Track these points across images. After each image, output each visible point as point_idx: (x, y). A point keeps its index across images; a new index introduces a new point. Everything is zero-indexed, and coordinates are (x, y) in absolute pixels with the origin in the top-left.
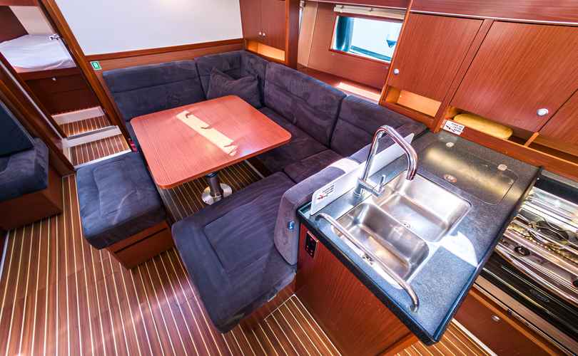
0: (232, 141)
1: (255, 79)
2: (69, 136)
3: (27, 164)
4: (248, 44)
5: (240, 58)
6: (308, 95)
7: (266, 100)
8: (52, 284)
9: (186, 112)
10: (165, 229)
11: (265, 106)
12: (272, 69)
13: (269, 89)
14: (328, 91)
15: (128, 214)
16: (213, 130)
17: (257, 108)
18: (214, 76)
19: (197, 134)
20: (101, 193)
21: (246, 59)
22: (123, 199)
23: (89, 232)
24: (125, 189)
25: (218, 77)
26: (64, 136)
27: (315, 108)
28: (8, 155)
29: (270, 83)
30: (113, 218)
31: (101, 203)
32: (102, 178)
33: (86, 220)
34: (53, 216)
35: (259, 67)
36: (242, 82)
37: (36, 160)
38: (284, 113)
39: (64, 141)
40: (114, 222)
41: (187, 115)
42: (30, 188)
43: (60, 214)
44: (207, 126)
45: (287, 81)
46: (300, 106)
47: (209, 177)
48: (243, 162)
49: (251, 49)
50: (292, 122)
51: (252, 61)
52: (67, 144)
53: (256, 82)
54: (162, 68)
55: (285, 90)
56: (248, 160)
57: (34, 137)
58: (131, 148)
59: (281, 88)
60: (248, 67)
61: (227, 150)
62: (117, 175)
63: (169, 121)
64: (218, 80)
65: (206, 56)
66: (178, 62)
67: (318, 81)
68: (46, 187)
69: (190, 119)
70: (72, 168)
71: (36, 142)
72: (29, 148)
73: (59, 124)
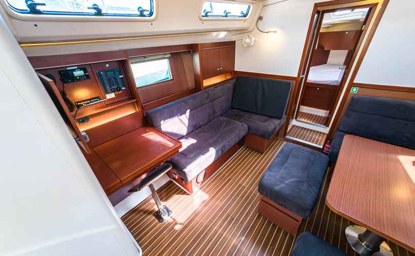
2: (298, 119)
3: (273, 125)
15: (287, 191)
20: (286, 165)
22: (292, 180)
24: (299, 175)
26: (296, 118)
28: (271, 117)
30: (279, 185)
31: (281, 171)
34: (259, 152)
37: (277, 125)
39: (294, 120)
40: (277, 188)
42: (264, 135)
43: (262, 153)
52: (294, 122)
57: (286, 114)
58: (324, 146)
68: (269, 139)
70: (285, 136)
71: (284, 117)
72: (280, 118)
73: (300, 111)
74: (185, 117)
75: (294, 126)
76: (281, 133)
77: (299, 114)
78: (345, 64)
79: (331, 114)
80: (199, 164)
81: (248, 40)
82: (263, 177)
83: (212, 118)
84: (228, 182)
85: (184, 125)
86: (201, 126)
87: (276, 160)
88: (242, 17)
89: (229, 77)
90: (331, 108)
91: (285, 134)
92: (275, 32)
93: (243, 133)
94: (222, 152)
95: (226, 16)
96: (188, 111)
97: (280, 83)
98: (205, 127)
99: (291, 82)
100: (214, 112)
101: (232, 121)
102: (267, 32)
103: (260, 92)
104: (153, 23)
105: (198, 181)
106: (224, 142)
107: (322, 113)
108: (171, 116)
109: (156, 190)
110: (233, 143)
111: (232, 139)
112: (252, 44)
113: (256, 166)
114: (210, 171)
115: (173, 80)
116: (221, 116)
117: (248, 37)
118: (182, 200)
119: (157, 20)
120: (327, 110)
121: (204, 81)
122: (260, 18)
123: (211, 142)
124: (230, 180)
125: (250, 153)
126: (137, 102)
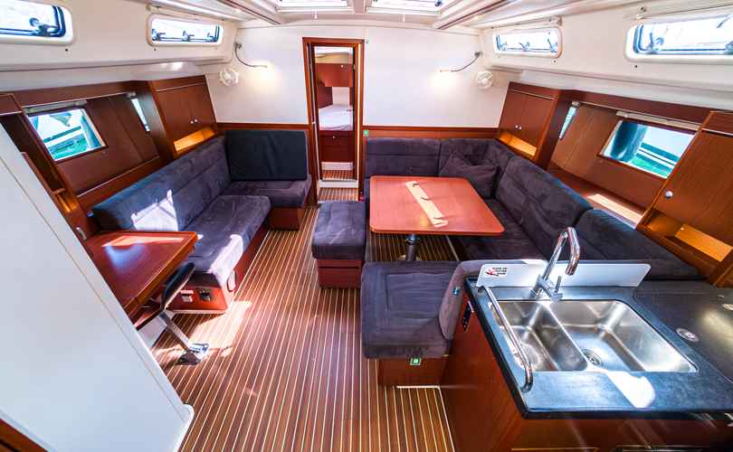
0: (441, 216)
1: (494, 169)
2: (324, 179)
3: (300, 188)
4: (500, 135)
5: (486, 146)
6: (544, 197)
7: (498, 193)
8: (277, 272)
9: (415, 182)
10: (357, 268)
11: (495, 198)
12: (515, 163)
13: (505, 182)
14: (571, 198)
15: (340, 242)
16: (430, 203)
17: (482, 197)
18: (453, 157)
19: (416, 202)
20: (331, 221)
21: (492, 148)
22: (342, 230)
23: (316, 242)
24: (346, 225)
25: (456, 159)
26: (321, 179)
27: (549, 212)
28: (293, 180)
29: (508, 175)
30: (332, 239)
32: (336, 211)
33: (317, 234)
34: (293, 230)
35: (504, 158)
36: (477, 169)
37: (304, 188)
38: (511, 211)
39: (320, 181)
40: (331, 243)
41: (415, 184)
42: (294, 204)
43: (297, 230)
44: (427, 198)
45: (527, 178)
46: (532, 206)
47: (409, 244)
48: (444, 236)
49: (503, 139)
50: (516, 222)
51: (499, 151)
52: (321, 183)
53: (494, 173)
54: (412, 143)
55: (521, 186)
56: (449, 236)
57: (309, 173)
58: (359, 200)
59: (518, 183)
60: (491, 155)
61: (435, 222)
62: (345, 213)
63: (398, 185)
64: (456, 163)
65: (453, 139)
66: (425, 140)
67: (563, 185)
68: (300, 207)
69: (415, 189)
70: (316, 202)
71: (309, 176)
72: (304, 179)
73: (323, 169)
74: (168, 203)
75: (322, 189)
76: (312, 199)
77: (322, 174)
78: (351, 104)
79: (355, 164)
80: (228, 258)
81: (228, 76)
82: (313, 240)
83: (208, 201)
84: (269, 277)
85: (170, 214)
86: (197, 216)
87: (320, 221)
88: (211, 41)
89: (211, 134)
90: (353, 159)
91: (316, 200)
92: (266, 67)
93: (266, 209)
94: (250, 237)
95: (188, 40)
96: (169, 193)
97: (288, 133)
98: (205, 214)
99: (304, 131)
100: (209, 190)
101: (244, 197)
102: (254, 66)
103: (269, 150)
104: (67, 47)
105: (231, 289)
106: (248, 225)
107: (347, 166)
108: (145, 205)
109: (171, 318)
110: (258, 224)
111: (255, 220)
112: (237, 81)
113: (297, 247)
114: (241, 270)
115: (107, 147)
116: (221, 194)
117: (227, 70)
118: (215, 326)
119: (77, 43)
120: (349, 161)
121: (175, 143)
122: (238, 46)
123: (229, 229)
124: (271, 273)
125: (282, 236)
126: (66, 191)
